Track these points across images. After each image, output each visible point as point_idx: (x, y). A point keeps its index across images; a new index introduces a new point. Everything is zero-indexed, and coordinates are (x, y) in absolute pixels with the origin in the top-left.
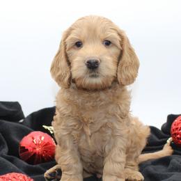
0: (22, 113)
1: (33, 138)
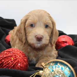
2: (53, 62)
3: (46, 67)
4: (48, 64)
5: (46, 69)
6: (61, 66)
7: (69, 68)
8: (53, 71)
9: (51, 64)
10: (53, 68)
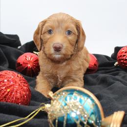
0: (20, 42)
1: (26, 57)
2: (67, 91)
3: (55, 99)
4: (59, 93)
5: (55, 101)
6: (79, 97)
7: (92, 100)
8: (66, 104)
9: (64, 93)
10: (66, 100)
